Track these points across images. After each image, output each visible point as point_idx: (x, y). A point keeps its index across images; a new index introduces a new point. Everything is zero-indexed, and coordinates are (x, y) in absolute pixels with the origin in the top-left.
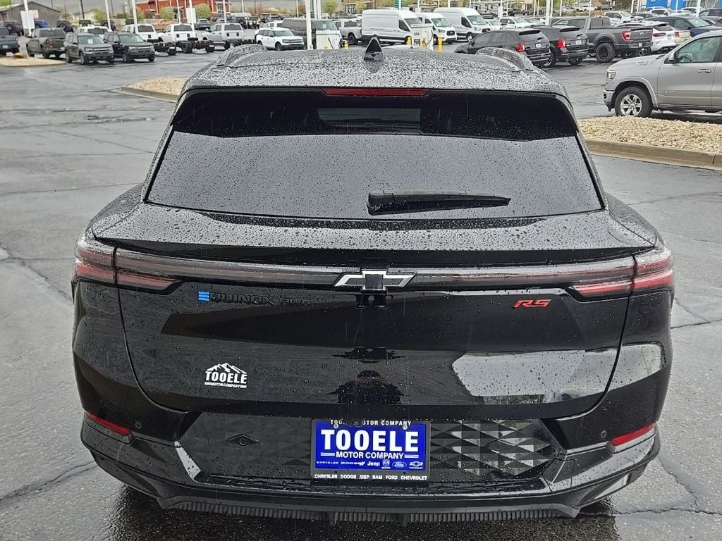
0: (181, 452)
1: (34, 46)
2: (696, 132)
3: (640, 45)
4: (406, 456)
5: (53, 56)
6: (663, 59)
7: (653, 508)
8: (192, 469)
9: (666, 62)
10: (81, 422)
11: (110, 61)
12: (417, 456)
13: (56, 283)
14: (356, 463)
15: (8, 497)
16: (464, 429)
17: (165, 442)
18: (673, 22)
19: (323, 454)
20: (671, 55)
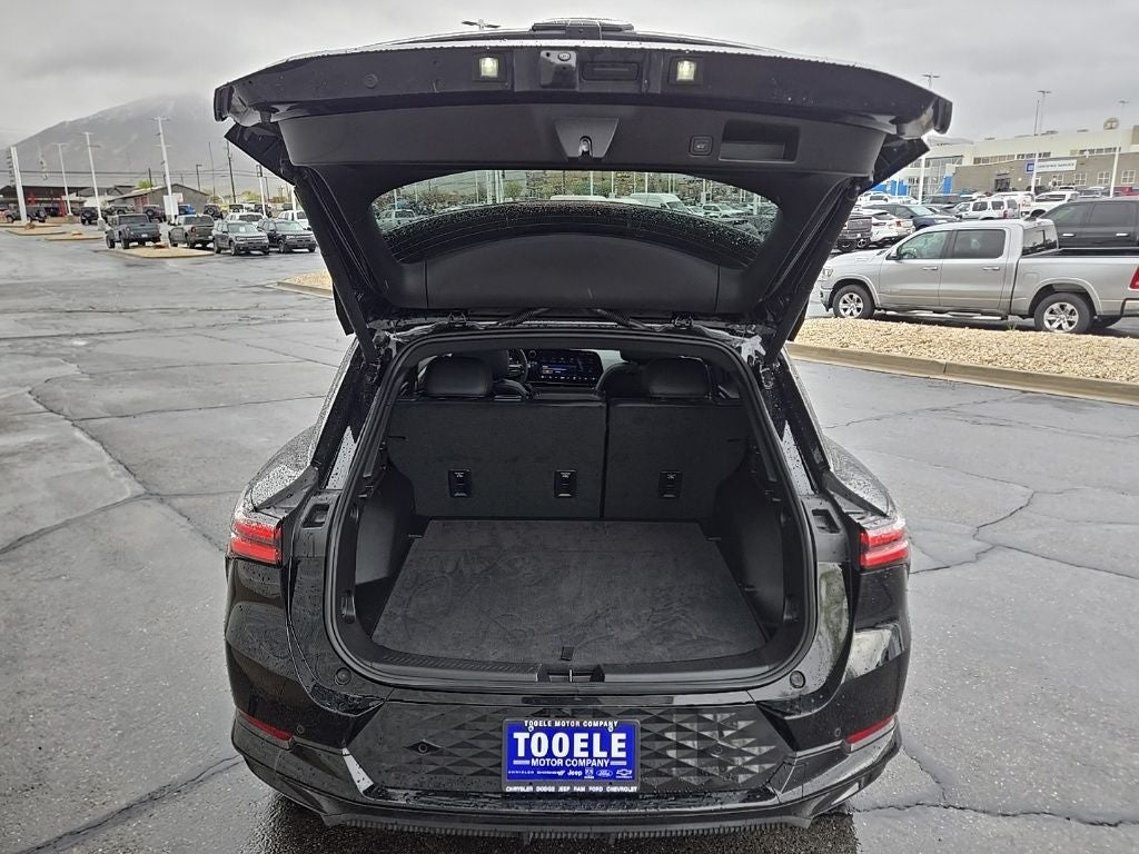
0: (351, 762)
1: (178, 234)
2: (923, 337)
3: (859, 235)
4: (613, 763)
5: (199, 245)
6: (884, 255)
7: (895, 804)
8: (363, 781)
9: (888, 258)
10: (232, 719)
11: (265, 252)
12: (624, 763)
13: (199, 525)
14: (554, 773)
15: (141, 802)
16: (679, 729)
17: (331, 749)
18: (893, 209)
19: (516, 762)
20: (893, 250)
